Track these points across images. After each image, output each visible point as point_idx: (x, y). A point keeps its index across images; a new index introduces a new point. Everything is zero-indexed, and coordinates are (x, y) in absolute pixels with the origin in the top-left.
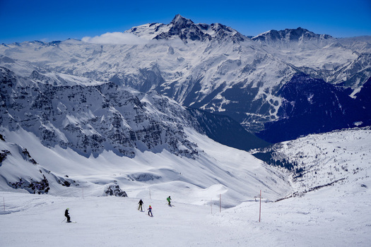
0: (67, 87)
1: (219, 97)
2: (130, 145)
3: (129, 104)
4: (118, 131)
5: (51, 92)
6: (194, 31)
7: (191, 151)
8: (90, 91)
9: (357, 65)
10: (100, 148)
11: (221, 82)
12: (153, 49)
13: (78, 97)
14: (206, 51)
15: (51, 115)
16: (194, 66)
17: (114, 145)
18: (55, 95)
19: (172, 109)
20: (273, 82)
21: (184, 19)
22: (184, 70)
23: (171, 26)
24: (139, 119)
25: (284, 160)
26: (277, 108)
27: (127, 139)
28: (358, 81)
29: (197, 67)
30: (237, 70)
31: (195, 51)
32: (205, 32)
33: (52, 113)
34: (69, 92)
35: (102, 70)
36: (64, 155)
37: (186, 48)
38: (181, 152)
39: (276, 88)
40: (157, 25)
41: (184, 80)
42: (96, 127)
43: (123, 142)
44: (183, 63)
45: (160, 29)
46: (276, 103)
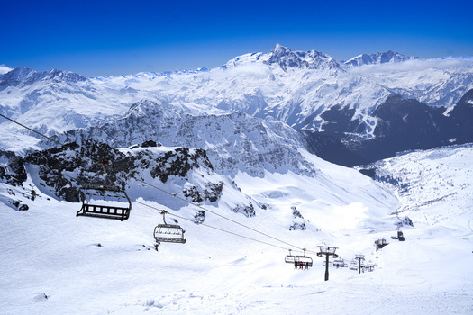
0: (204, 117)
1: (318, 118)
2: (260, 167)
3: (256, 130)
4: (249, 154)
5: (192, 122)
6: (292, 58)
7: (310, 171)
8: (223, 120)
9: (450, 85)
10: (235, 169)
11: (320, 104)
13: (213, 125)
14: (304, 76)
15: (193, 142)
16: (294, 91)
17: (246, 167)
18: (195, 124)
19: (287, 132)
20: (369, 103)
21: (283, 48)
22: (285, 95)
23: (271, 54)
24: (265, 143)
25: (389, 177)
26: (373, 127)
27: (256, 161)
28: (451, 100)
29: (297, 92)
30: (335, 93)
31: (294, 77)
32: (302, 59)
33: (193, 140)
34: (206, 121)
35: (211, 96)
37: (286, 74)
38: (302, 171)
39: (372, 109)
40: (258, 54)
41: (285, 104)
42: (230, 151)
43: (254, 164)
44: (284, 89)
45: (261, 57)
46: (373, 123)
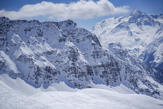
0: (24, 21)
2: (87, 80)
3: (87, 41)
4: (73, 64)
5: (7, 25)
6: (147, 19)
7: (152, 91)
8: (48, 26)
10: (53, 81)
12: (117, 33)
13: (35, 31)
14: (157, 32)
15: (5, 46)
16: (148, 44)
17: (69, 79)
18: (11, 28)
19: (132, 59)
21: (139, 12)
22: (141, 47)
23: (130, 17)
24: (97, 54)
27: (84, 73)
29: (150, 45)
31: (148, 34)
32: (155, 20)
33: (5, 44)
34: (26, 26)
36: (12, 85)
37: (142, 31)
38: (141, 90)
40: (120, 17)
42: (51, 60)
43: (79, 76)
44: (140, 42)
45: (122, 20)
